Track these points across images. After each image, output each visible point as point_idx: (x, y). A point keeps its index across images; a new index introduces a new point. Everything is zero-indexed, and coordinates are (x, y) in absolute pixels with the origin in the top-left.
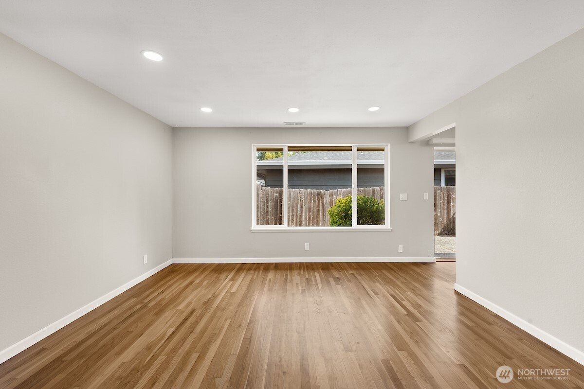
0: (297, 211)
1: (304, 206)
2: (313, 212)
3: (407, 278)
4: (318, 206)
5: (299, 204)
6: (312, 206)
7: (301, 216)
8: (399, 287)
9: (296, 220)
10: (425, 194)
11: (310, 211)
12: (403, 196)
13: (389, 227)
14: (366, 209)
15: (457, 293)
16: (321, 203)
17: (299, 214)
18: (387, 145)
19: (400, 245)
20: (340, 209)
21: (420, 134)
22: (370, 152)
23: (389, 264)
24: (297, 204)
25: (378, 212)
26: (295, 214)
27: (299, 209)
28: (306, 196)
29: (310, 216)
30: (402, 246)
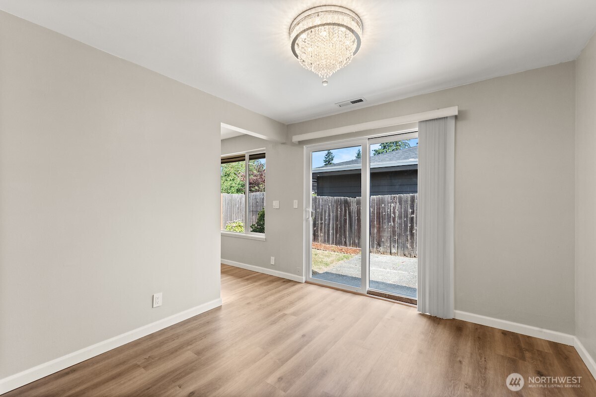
0: (325, 219)
1: (331, 215)
2: (340, 221)
4: (345, 215)
5: (327, 212)
6: (339, 215)
7: (329, 224)
9: (324, 228)
10: (295, 201)
11: (337, 220)
16: (347, 212)
17: (326, 223)
24: (325, 212)
26: (323, 222)
27: (327, 218)
28: (333, 203)
29: (337, 225)
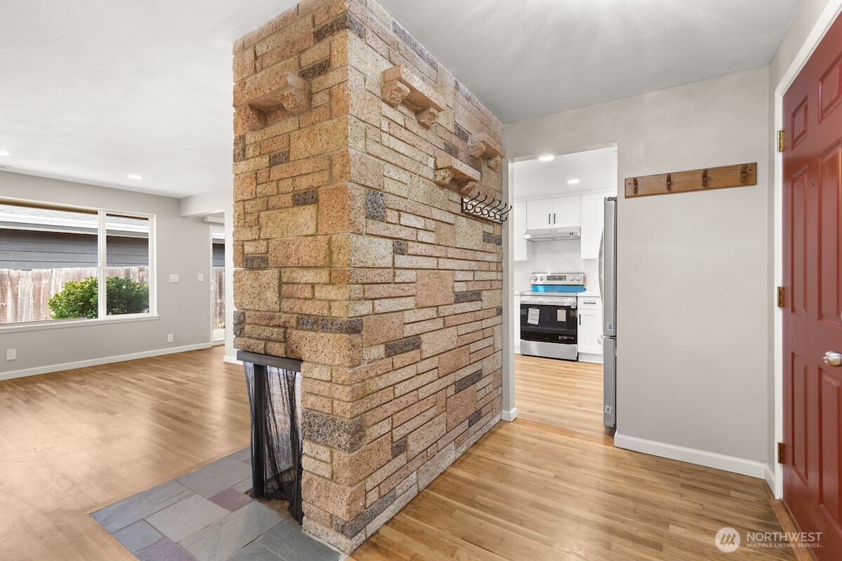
3: (178, 363)
8: (167, 370)
10: (200, 275)
12: (174, 278)
13: (155, 314)
14: (120, 295)
15: (225, 363)
18: (153, 216)
19: (170, 333)
20: (72, 297)
21: (196, 209)
22: (130, 219)
23: (156, 358)
25: (139, 298)
30: (172, 335)
